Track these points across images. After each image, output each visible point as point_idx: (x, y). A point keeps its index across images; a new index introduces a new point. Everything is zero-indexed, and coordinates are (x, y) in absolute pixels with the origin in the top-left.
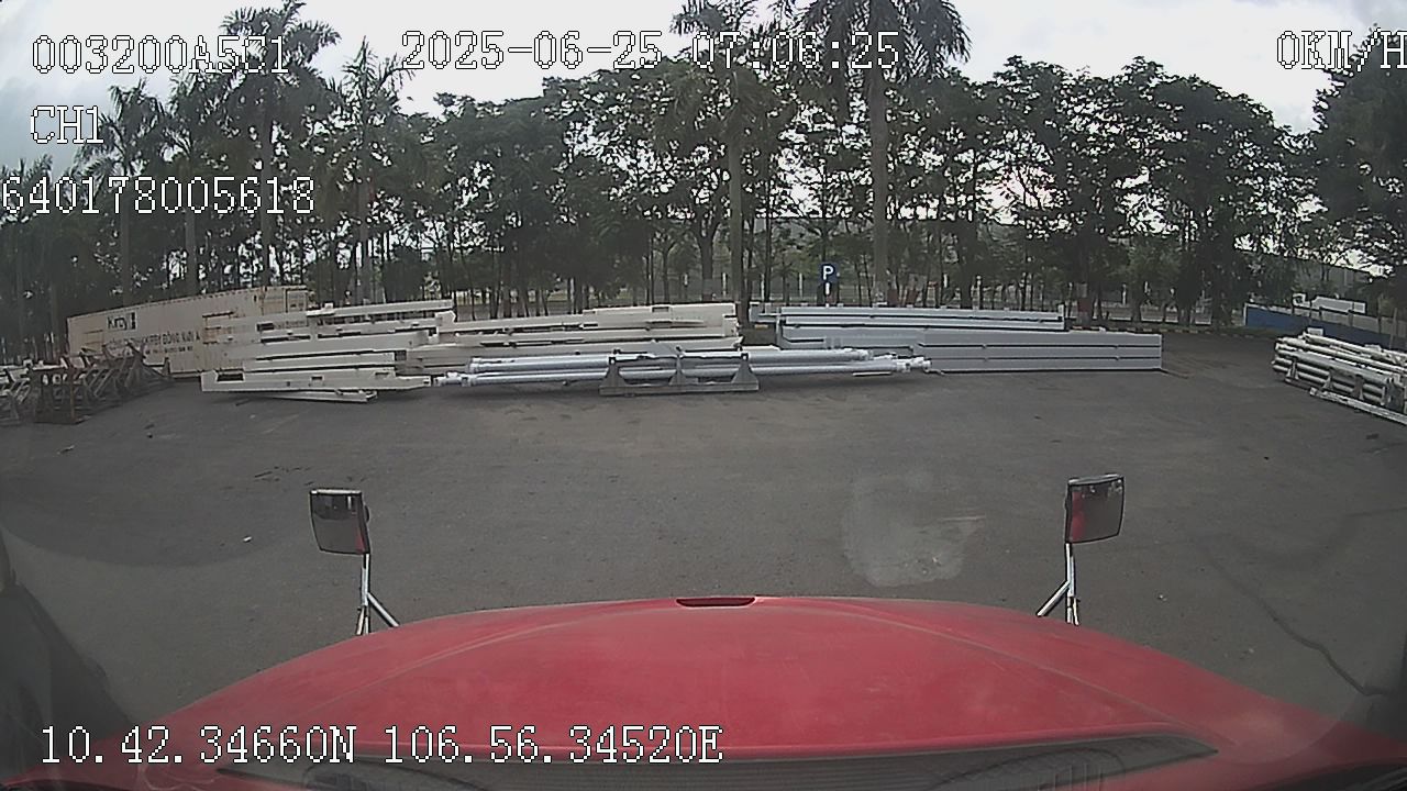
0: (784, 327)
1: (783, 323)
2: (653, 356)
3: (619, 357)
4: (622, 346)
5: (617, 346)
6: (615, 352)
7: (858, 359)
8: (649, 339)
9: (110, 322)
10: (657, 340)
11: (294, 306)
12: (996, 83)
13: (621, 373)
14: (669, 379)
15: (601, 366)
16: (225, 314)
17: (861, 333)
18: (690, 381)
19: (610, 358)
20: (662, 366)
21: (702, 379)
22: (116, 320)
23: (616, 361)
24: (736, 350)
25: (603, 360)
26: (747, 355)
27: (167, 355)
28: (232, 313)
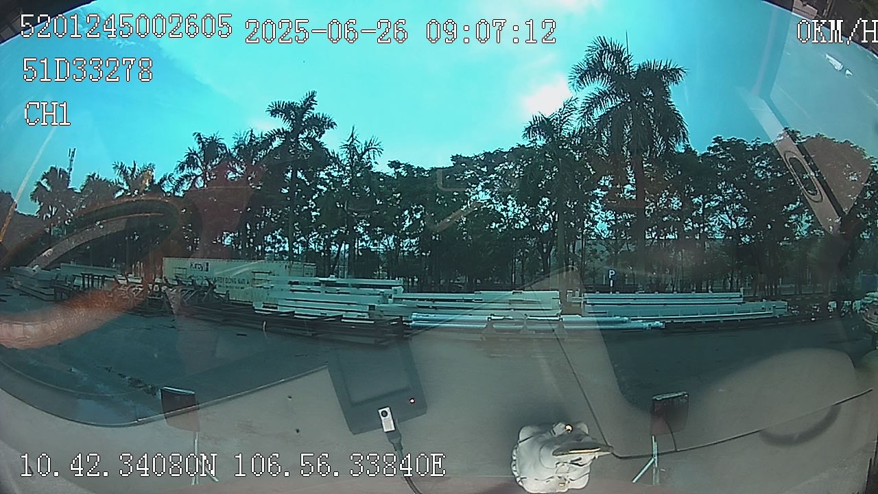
0: (586, 305)
1: (585, 302)
2: (511, 318)
3: (493, 317)
4: (496, 313)
5: (493, 312)
6: (491, 315)
7: (623, 322)
8: (510, 309)
9: (192, 265)
10: (515, 310)
11: (307, 274)
12: (709, 153)
13: (494, 326)
14: (520, 330)
15: (483, 322)
16: (266, 273)
17: (628, 308)
18: (531, 332)
19: (488, 318)
20: (517, 324)
21: (537, 331)
22: (196, 264)
23: (492, 320)
24: (556, 316)
25: (483, 319)
26: (562, 319)
27: (228, 289)
28: (271, 272)
